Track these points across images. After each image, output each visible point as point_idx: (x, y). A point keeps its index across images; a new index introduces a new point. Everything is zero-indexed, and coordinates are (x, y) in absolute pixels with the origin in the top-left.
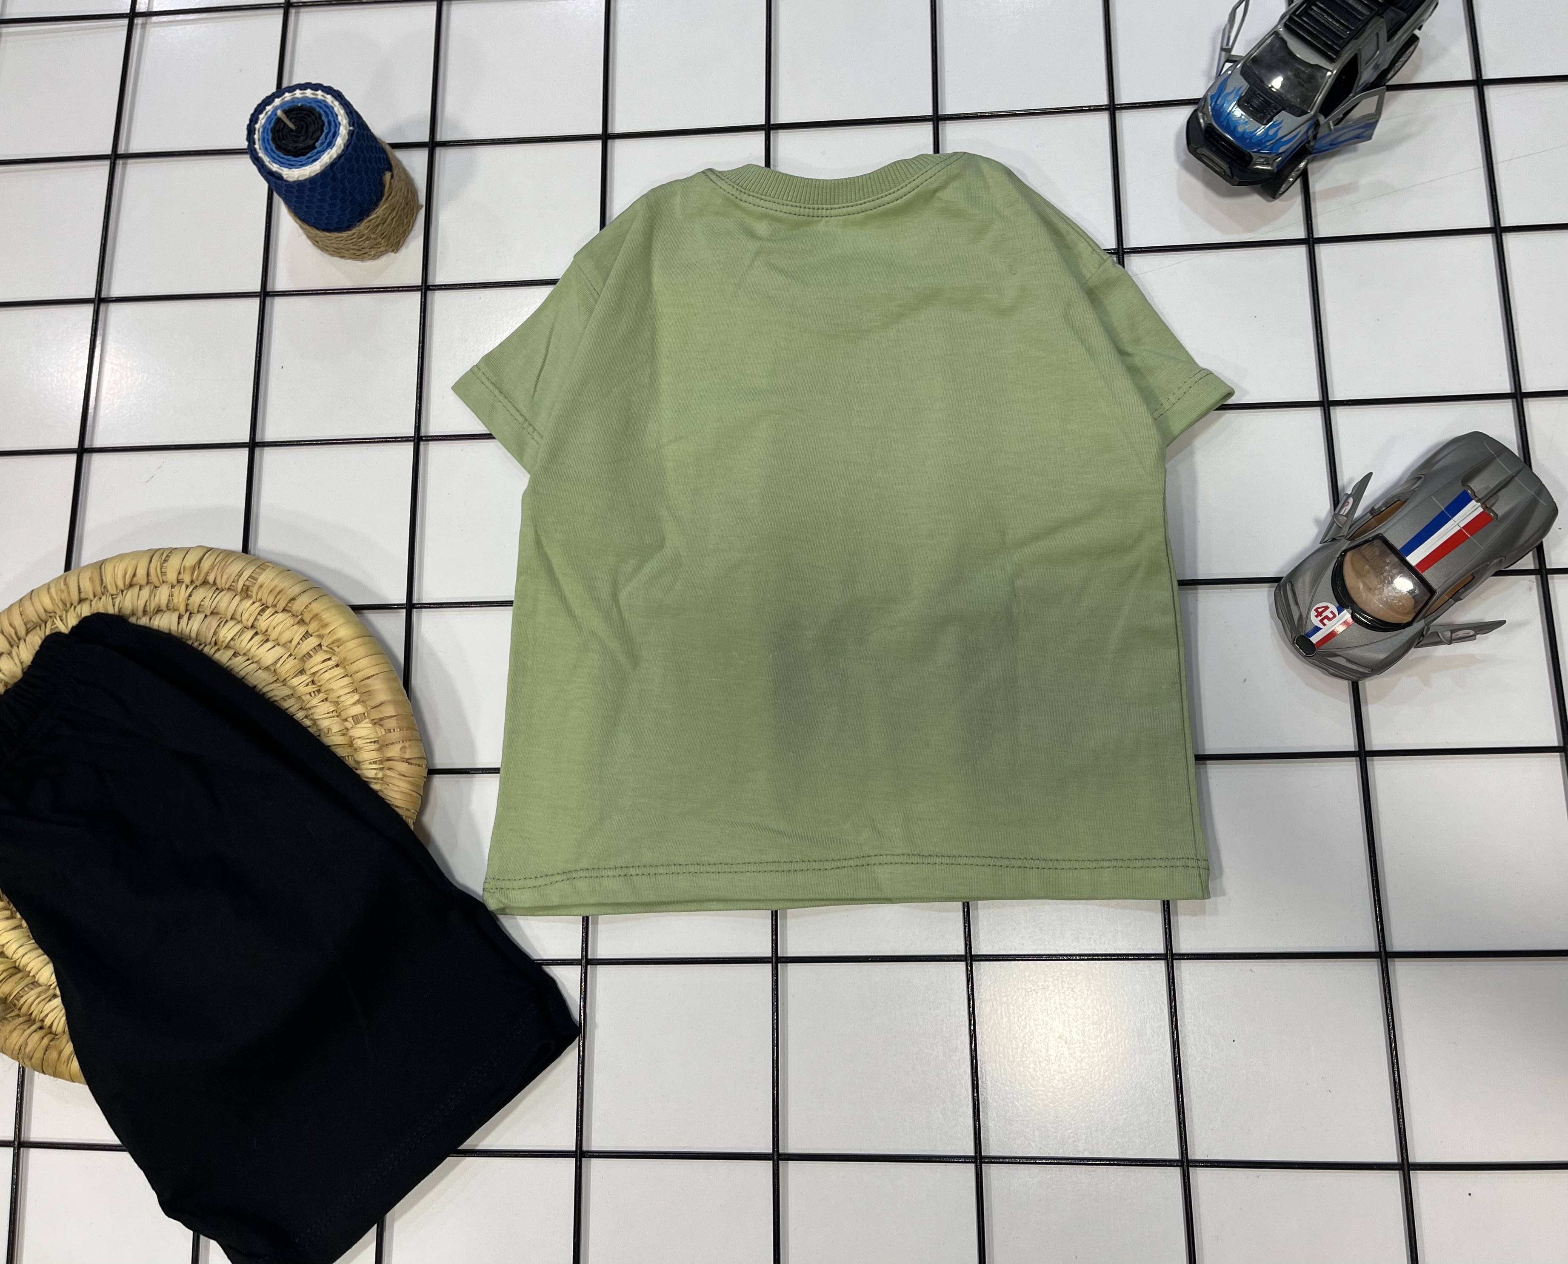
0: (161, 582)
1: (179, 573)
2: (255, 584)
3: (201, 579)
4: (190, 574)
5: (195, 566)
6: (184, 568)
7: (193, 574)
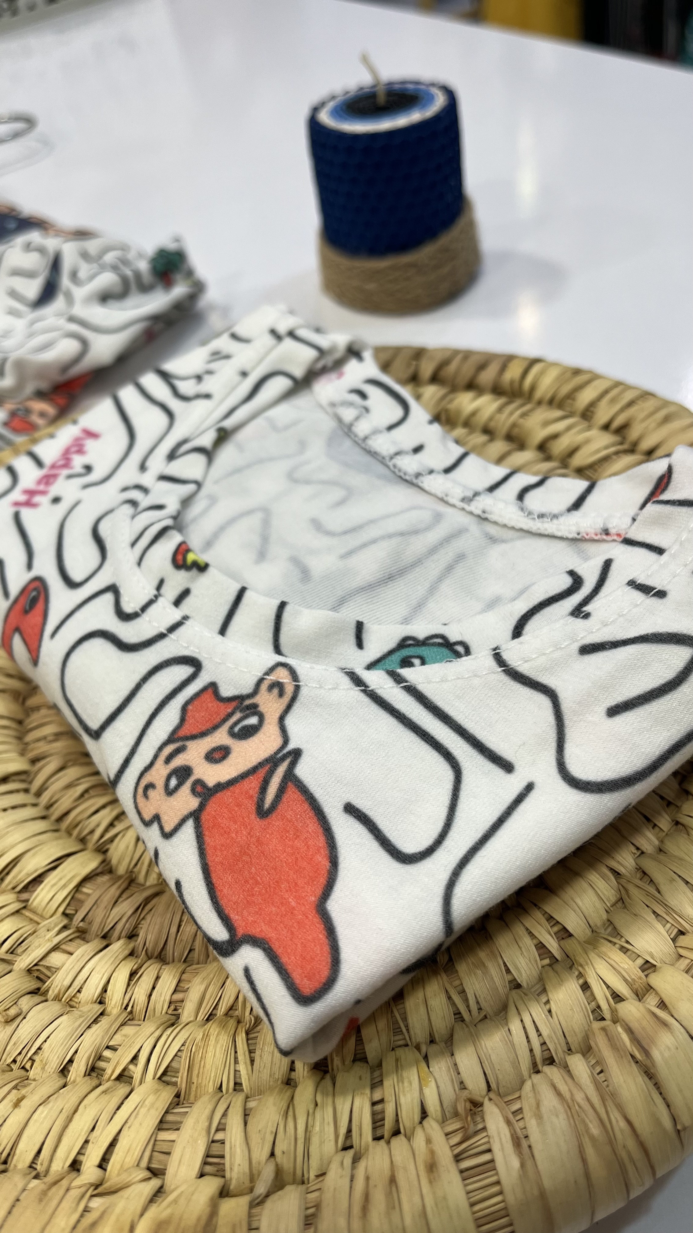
0: (682, 952)
1: (662, 1005)
2: (458, 1158)
3: (601, 1043)
4: (634, 1025)
5: (647, 1053)
6: (665, 1024)
7: (630, 1031)
